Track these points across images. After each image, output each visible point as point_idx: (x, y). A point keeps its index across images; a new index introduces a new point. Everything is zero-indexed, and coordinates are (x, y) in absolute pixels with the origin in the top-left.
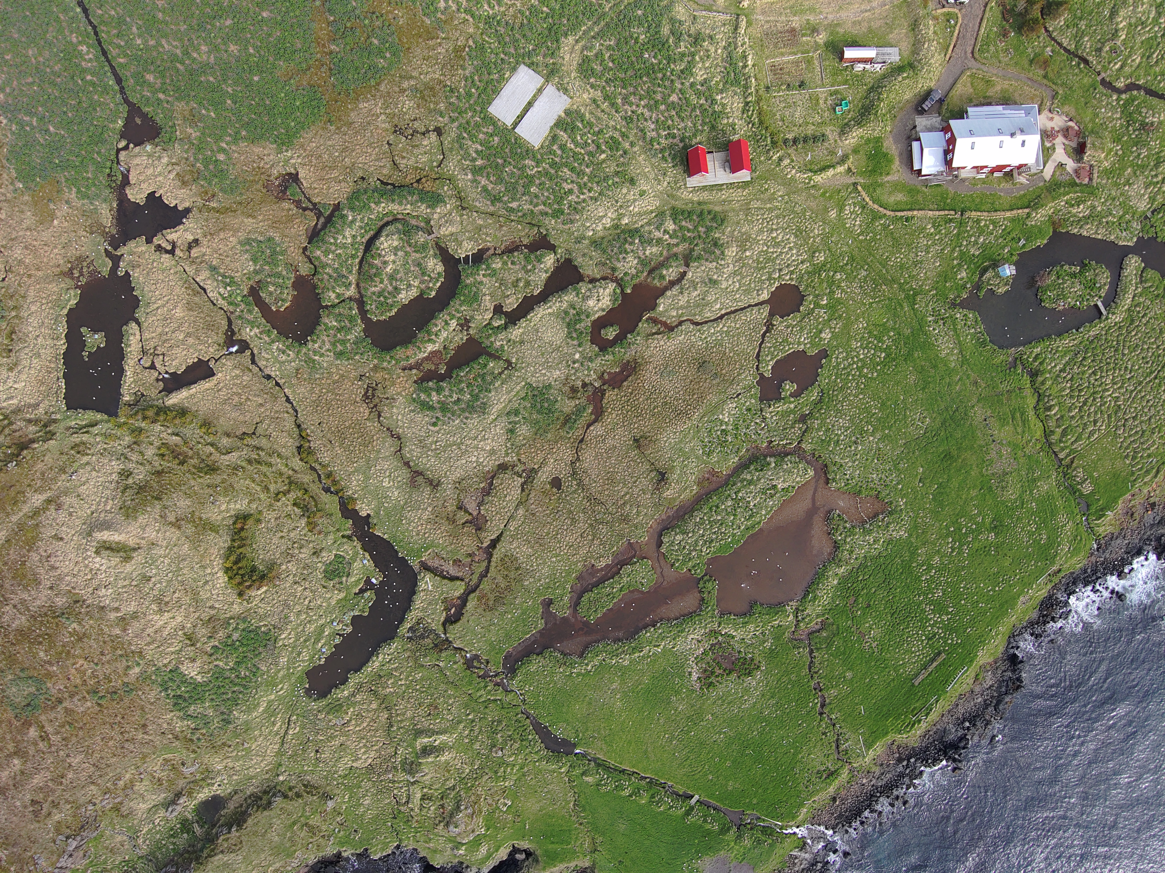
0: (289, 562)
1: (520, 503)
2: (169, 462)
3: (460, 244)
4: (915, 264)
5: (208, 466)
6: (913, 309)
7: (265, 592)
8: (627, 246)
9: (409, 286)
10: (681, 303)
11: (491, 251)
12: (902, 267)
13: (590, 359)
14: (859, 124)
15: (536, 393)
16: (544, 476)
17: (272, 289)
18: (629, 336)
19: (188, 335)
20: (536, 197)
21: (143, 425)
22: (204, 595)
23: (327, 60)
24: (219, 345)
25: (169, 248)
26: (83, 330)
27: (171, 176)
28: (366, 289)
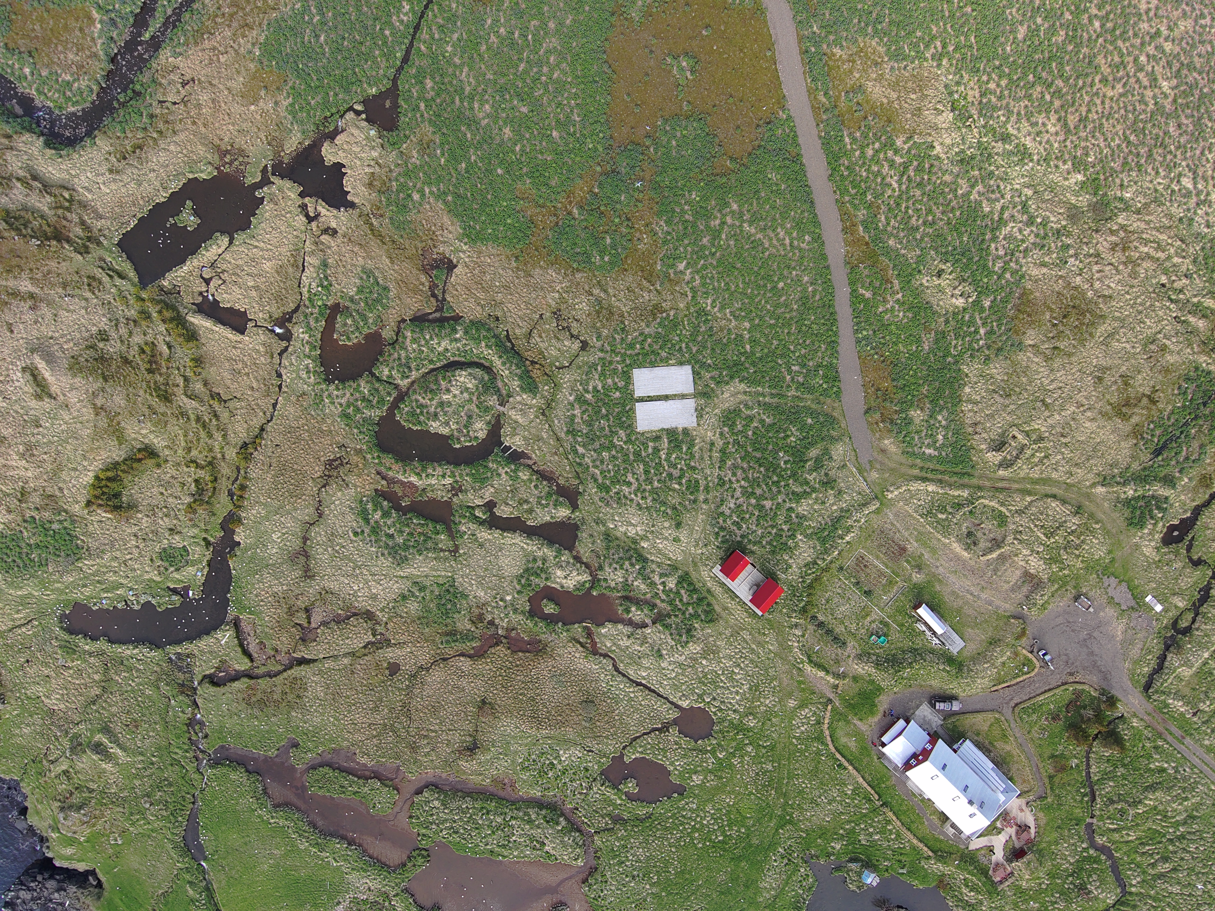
0: (148, 516)
1: (353, 654)
2: (142, 360)
3: (514, 434)
4: (813, 801)
5: (166, 391)
6: (777, 830)
7: (109, 519)
8: (627, 563)
9: (447, 424)
10: (621, 643)
11: (530, 462)
12: (801, 792)
13: (515, 611)
14: (877, 665)
15: (451, 590)
16: (390, 654)
17: (349, 322)
18: (560, 624)
19: (257, 288)
20: (602, 462)
21: (155, 315)
22: (64, 475)
23: (562, 214)
24: (271, 317)
25: (312, 214)
26: (189, 203)
27: (367, 170)
28: (415, 392)
